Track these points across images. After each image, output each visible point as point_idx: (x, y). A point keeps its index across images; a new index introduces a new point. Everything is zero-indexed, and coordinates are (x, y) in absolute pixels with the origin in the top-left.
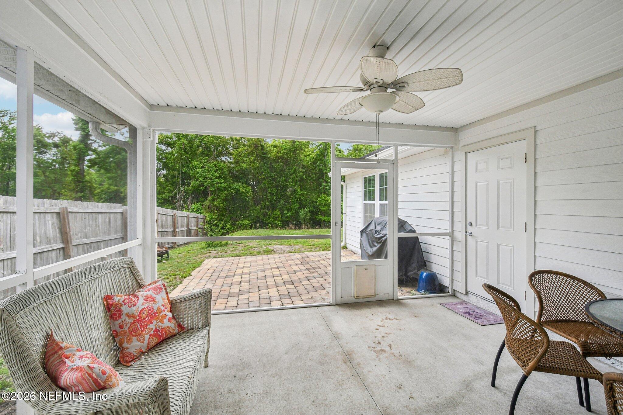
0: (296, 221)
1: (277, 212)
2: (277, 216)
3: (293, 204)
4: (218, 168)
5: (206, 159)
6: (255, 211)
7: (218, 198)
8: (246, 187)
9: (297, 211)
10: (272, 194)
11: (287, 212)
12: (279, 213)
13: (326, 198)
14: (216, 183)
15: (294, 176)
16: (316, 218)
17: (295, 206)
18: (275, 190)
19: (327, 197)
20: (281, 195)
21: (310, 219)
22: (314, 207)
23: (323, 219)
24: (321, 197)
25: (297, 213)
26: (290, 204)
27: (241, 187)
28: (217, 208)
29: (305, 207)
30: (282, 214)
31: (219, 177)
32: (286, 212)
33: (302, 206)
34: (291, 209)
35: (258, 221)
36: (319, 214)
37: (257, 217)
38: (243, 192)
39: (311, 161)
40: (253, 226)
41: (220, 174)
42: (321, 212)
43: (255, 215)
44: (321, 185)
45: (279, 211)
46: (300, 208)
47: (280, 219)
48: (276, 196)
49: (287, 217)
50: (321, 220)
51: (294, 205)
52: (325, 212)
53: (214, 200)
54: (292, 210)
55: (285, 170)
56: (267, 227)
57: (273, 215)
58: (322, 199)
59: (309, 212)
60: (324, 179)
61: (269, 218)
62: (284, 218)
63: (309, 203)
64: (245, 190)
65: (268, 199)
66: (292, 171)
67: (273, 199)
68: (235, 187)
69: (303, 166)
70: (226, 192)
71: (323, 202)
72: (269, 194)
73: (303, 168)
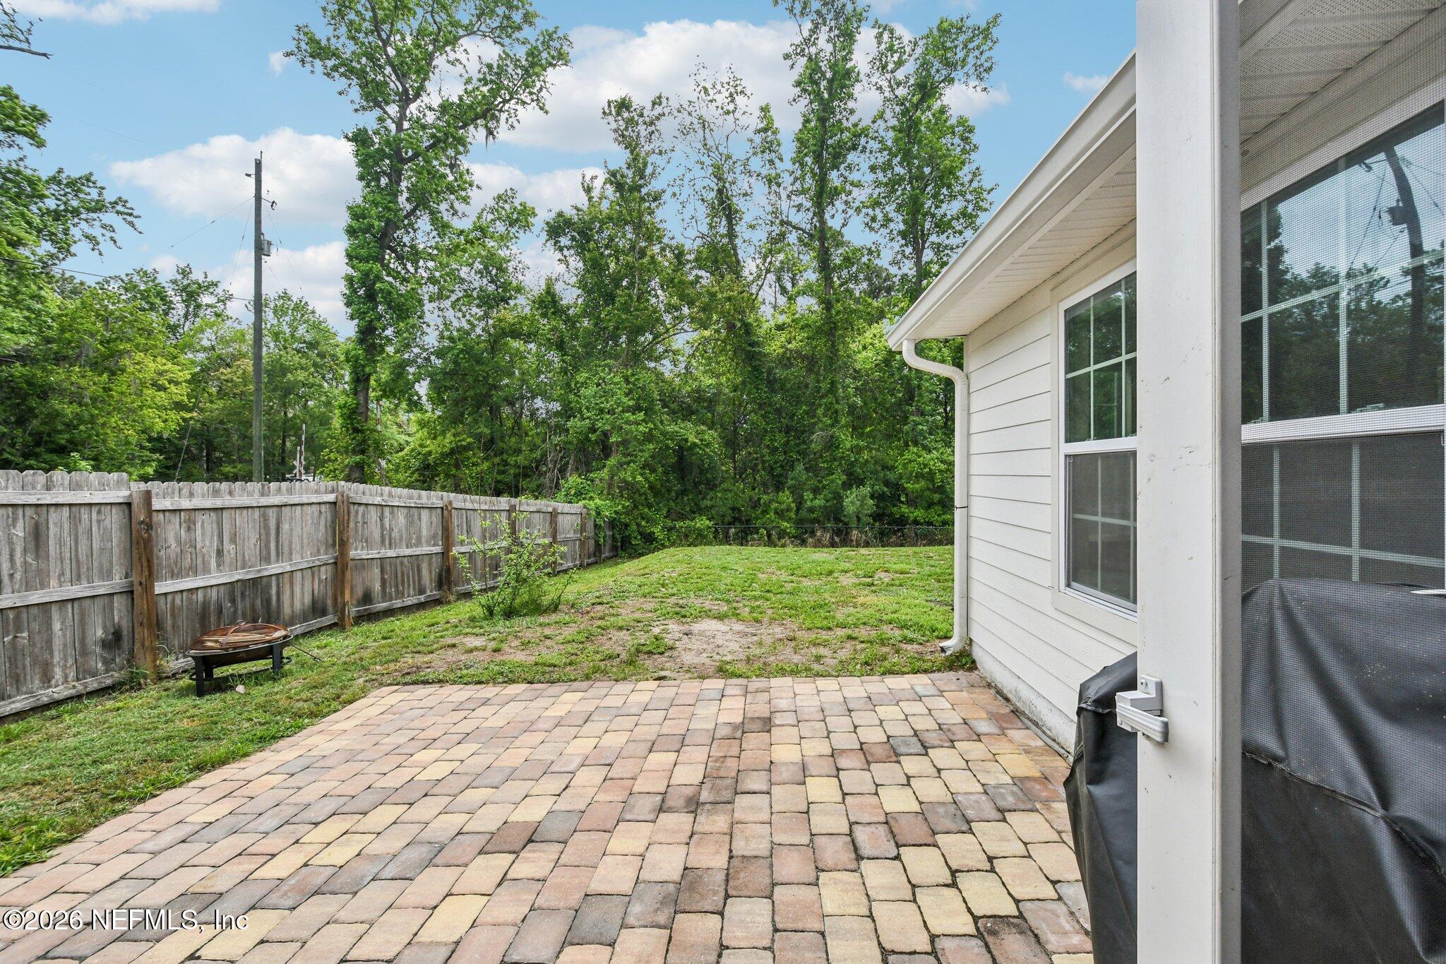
0: (837, 520)
1: (786, 498)
2: (784, 506)
3: (829, 475)
4: (634, 385)
5: (606, 365)
6: (730, 495)
7: (632, 461)
8: (703, 432)
9: (838, 494)
10: (774, 451)
11: (811, 496)
12: (790, 500)
13: (920, 457)
14: (626, 423)
15: (830, 398)
16: (892, 513)
17: (832, 481)
18: (780, 439)
19: (923, 453)
20: (798, 452)
21: (877, 517)
22: (887, 483)
23: (912, 517)
24: (907, 456)
25: (838, 497)
26: (822, 473)
27: (690, 432)
28: (628, 487)
29: (861, 482)
30: (800, 503)
31: (637, 409)
32: (808, 495)
33: (854, 480)
34: (824, 487)
35: (735, 520)
36: (902, 502)
37: (733, 509)
38: (695, 445)
39: (879, 358)
40: (721, 536)
41: (638, 399)
42: (907, 495)
43: (730, 503)
44: (905, 420)
45: (792, 492)
46: (847, 486)
47: (792, 515)
48: (785, 453)
49: (811, 510)
50: (908, 518)
51: (831, 477)
52: (917, 497)
53: (621, 465)
54: (826, 492)
55: (807, 386)
56: (755, 536)
57: (775, 505)
58: (910, 461)
59: (872, 497)
60: (914, 404)
61: (765, 512)
62: (803, 513)
63: (871, 473)
64: (701, 440)
65: (764, 462)
66: (825, 386)
67: (776, 463)
68: (677, 432)
69: (855, 370)
70: (651, 446)
71: (914, 467)
72: (765, 451)
73: (855, 378)
